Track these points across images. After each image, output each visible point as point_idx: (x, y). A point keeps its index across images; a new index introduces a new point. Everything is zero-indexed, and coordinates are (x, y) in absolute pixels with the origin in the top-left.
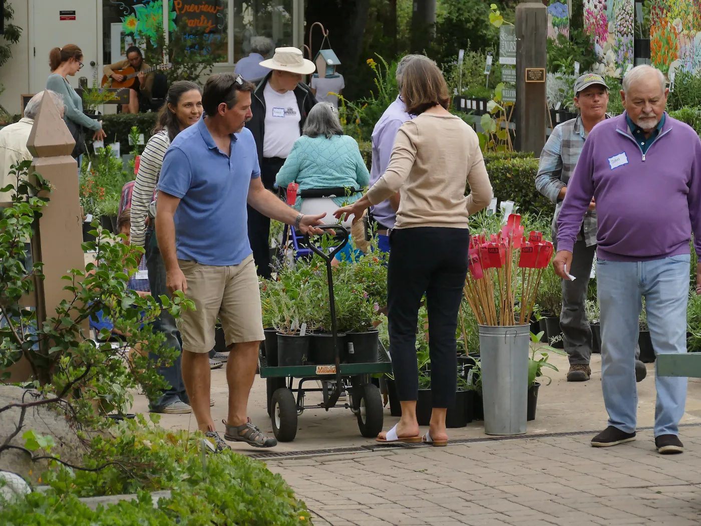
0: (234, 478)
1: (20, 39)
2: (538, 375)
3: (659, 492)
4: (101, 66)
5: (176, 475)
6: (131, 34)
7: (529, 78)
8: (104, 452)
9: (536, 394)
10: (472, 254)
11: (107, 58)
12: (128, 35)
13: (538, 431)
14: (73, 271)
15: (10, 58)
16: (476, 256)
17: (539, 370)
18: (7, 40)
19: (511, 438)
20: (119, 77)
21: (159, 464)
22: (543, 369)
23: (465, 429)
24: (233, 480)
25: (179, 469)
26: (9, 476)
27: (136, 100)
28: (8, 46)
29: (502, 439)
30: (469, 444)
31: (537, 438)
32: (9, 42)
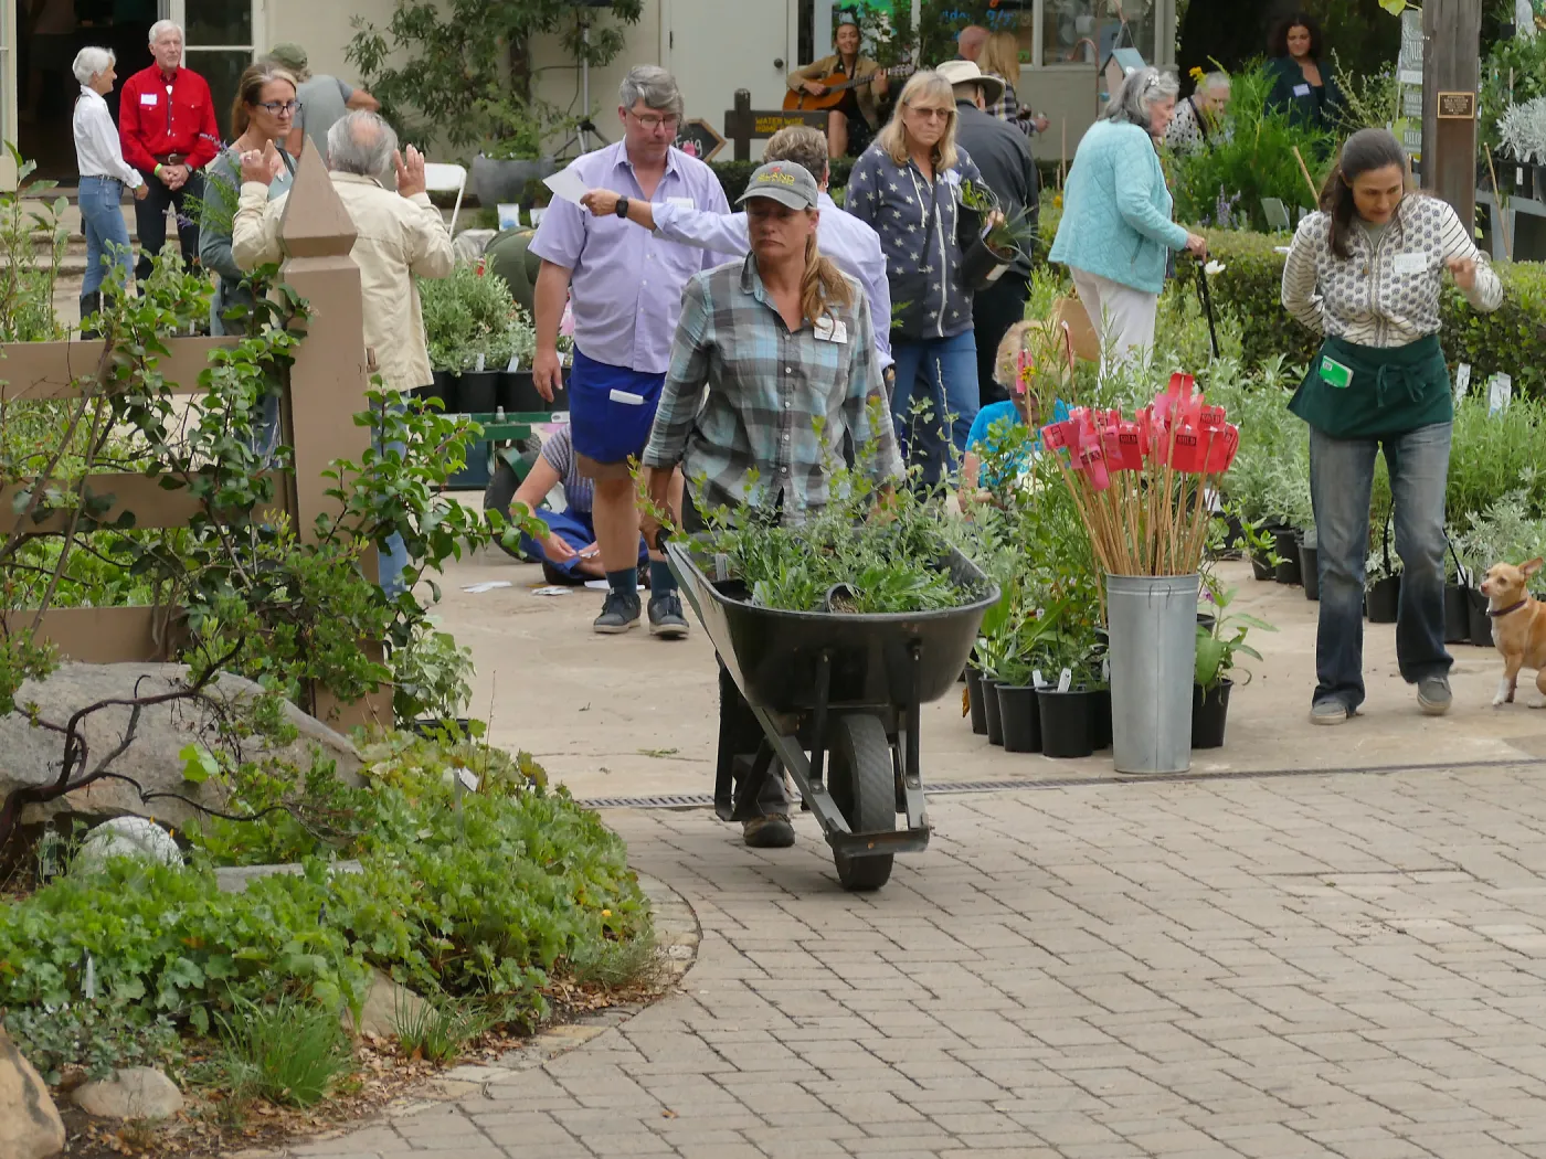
0: (508, 840)
1: (641, 15)
2: (1227, 666)
3: (1331, 885)
4: (794, 66)
5: (403, 831)
6: (852, 10)
7: (1444, 111)
8: (259, 788)
9: (1225, 700)
10: (1090, 444)
11: (806, 51)
12: (846, 11)
13: (1213, 768)
14: (339, 462)
15: (622, 53)
16: (1097, 448)
17: (1228, 656)
18: (619, 17)
19: (1156, 778)
20: (815, 87)
21: (362, 811)
22: (1237, 656)
23: (1086, 760)
24: (504, 843)
25: (412, 821)
26: (139, 826)
27: (843, 132)
28: (619, 28)
29: (1134, 780)
30: (1068, 788)
31: (1198, 781)
32: (622, 21)
